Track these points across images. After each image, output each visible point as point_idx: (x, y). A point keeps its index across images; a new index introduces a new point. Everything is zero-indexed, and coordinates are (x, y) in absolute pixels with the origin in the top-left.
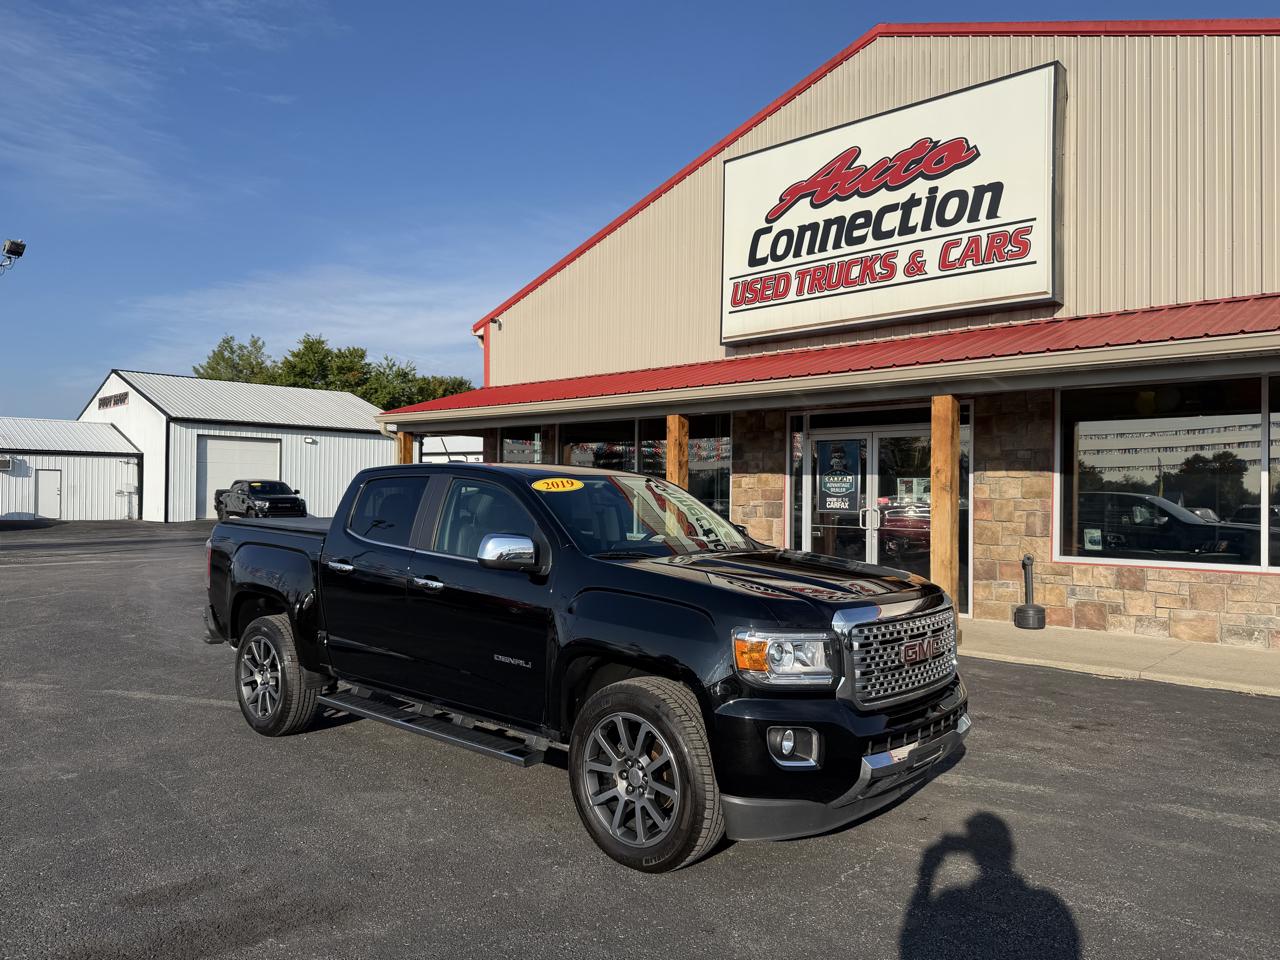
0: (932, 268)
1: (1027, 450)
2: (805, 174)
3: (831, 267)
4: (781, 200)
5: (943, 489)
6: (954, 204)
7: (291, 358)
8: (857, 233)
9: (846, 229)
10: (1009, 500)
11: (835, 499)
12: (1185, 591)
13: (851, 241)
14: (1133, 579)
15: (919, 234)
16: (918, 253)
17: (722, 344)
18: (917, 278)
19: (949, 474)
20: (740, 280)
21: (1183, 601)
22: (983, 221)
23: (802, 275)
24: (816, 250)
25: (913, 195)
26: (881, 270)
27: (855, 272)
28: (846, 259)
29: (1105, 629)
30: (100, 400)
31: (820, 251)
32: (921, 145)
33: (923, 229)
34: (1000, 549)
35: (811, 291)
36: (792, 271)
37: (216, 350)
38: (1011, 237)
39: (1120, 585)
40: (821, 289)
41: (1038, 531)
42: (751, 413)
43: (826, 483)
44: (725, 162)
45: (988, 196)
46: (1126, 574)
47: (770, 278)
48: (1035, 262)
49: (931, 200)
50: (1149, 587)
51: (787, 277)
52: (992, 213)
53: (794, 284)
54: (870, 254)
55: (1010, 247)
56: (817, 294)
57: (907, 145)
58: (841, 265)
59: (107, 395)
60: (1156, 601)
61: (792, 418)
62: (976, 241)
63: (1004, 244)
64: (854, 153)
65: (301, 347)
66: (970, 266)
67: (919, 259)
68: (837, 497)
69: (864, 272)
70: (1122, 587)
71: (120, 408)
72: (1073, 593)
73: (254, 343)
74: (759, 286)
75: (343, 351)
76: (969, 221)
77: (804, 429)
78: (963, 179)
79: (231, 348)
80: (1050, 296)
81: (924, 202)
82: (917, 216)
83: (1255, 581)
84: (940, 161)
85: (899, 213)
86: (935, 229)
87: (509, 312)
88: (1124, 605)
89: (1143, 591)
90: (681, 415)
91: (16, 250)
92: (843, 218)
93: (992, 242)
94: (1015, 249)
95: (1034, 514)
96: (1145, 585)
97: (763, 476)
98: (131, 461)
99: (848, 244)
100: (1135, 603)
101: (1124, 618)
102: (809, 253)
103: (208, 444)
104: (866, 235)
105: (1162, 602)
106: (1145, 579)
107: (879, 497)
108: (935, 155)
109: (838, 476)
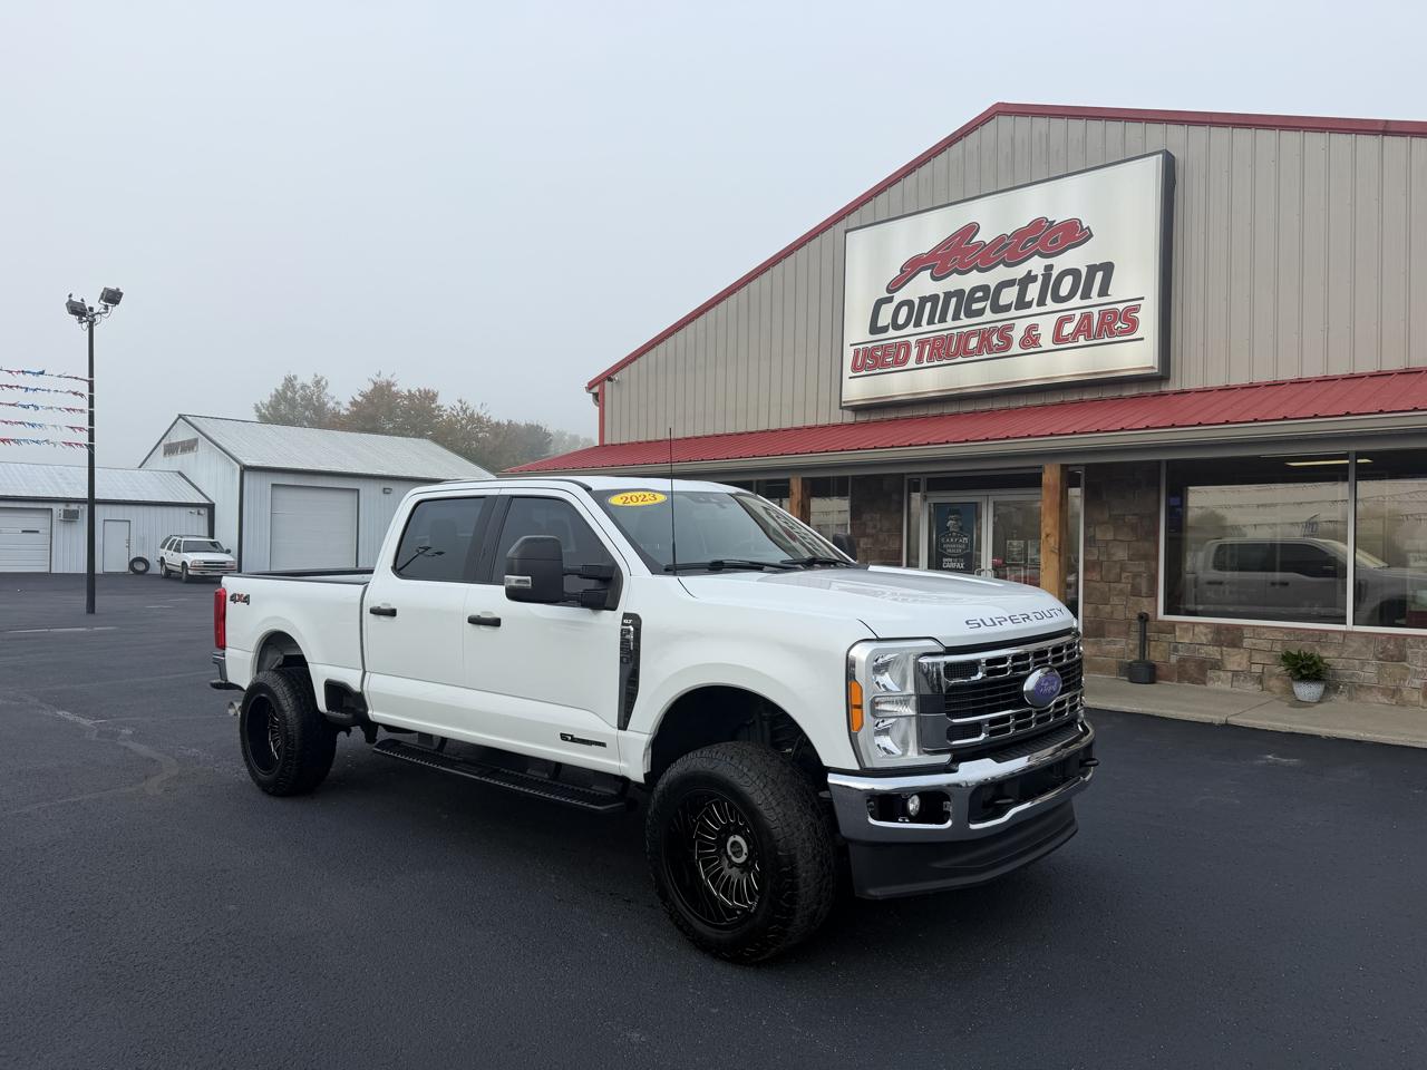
0: (1046, 341)
1: (1134, 515)
2: (927, 245)
3: (951, 337)
4: (902, 270)
5: (1052, 551)
6: (1068, 282)
7: (359, 399)
8: (975, 306)
9: (965, 302)
10: (1116, 562)
12: (1278, 648)
13: (971, 314)
14: (1231, 637)
15: (1035, 309)
16: (1034, 327)
17: (841, 408)
18: (1032, 350)
19: (1058, 539)
20: (861, 347)
21: (1276, 657)
22: (1095, 298)
23: (921, 344)
24: (936, 321)
25: (1030, 272)
26: (995, 343)
27: (973, 343)
28: (965, 330)
29: (1205, 683)
30: (164, 446)
31: (939, 322)
32: (1038, 224)
33: (1038, 305)
34: (1108, 608)
35: (930, 359)
36: (913, 340)
37: (278, 389)
38: (1121, 314)
39: (1217, 642)
40: (940, 358)
41: (1144, 590)
42: (867, 477)
44: (846, 232)
45: (1099, 275)
46: (1224, 632)
47: (890, 346)
48: (1142, 339)
49: (1047, 277)
50: (1244, 645)
51: (908, 345)
52: (1103, 292)
53: (914, 352)
54: (988, 326)
55: (1119, 324)
56: (936, 363)
57: (1024, 222)
58: (960, 336)
59: (174, 441)
60: (1250, 657)
61: (909, 481)
62: (1087, 317)
63: (1113, 322)
64: (973, 229)
65: (371, 387)
66: (1082, 340)
67: (1034, 333)
69: (982, 343)
70: (1220, 645)
71: (189, 456)
72: (1175, 650)
73: (318, 383)
74: (879, 353)
75: (413, 393)
76: (1082, 298)
77: (922, 489)
78: (1077, 258)
79: (293, 385)
80: (1159, 371)
81: (1040, 278)
82: (1033, 291)
83: (1340, 638)
84: (1055, 240)
85: (1016, 288)
86: (1050, 305)
87: (626, 370)
88: (1222, 661)
89: (1239, 648)
90: (803, 479)
91: (112, 297)
92: (963, 291)
93: (1103, 319)
94: (1124, 326)
95: (1137, 575)
96: (1242, 641)
97: (881, 538)
98: (202, 511)
99: (967, 316)
100: (1232, 659)
101: (1222, 673)
102: (928, 324)
103: (283, 495)
104: (984, 309)
105: (1257, 658)
106: (1241, 638)
107: (994, 558)
108: (1051, 234)
109: (956, 536)
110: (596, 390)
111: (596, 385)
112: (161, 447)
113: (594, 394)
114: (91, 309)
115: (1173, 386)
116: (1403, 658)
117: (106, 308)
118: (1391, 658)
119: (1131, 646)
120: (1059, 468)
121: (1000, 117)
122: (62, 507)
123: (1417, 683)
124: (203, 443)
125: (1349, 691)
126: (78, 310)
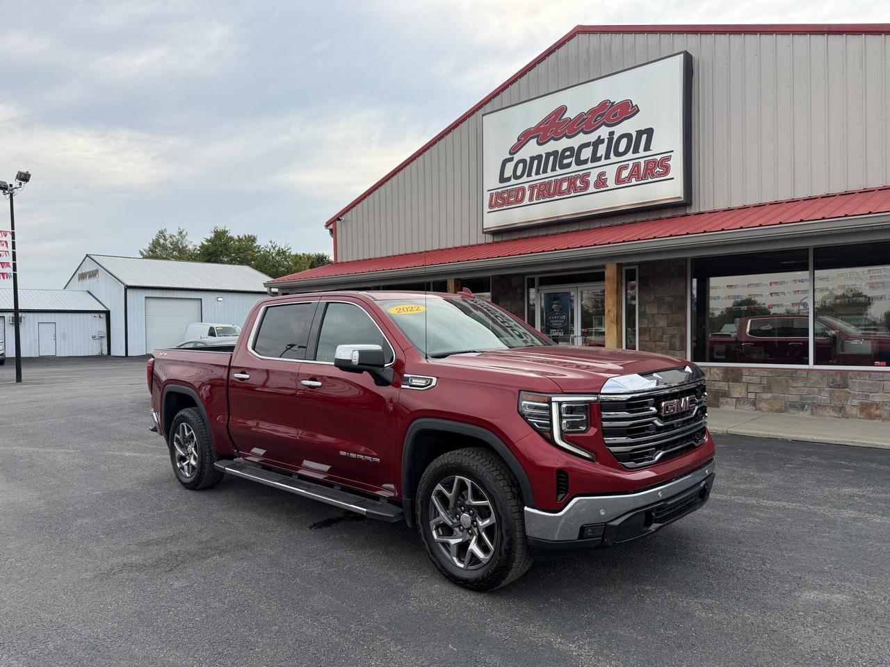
0: (611, 183)
1: (670, 296)
2: (533, 124)
3: (551, 182)
4: (519, 140)
5: (612, 322)
6: (624, 142)
7: (206, 243)
8: (566, 161)
9: (559, 159)
10: (659, 328)
11: (555, 330)
12: (765, 381)
13: (563, 166)
14: (734, 375)
15: (603, 162)
16: (603, 174)
17: (483, 233)
18: (602, 189)
19: (616, 313)
20: (494, 191)
21: (764, 388)
22: (642, 153)
23: (532, 188)
24: (541, 173)
25: (600, 137)
26: (578, 186)
27: (565, 186)
28: (559, 178)
29: (718, 407)
30: (79, 275)
31: (543, 173)
32: (604, 105)
33: (605, 159)
35: (538, 198)
36: (526, 186)
37: (154, 238)
38: (658, 162)
39: (726, 379)
40: (544, 197)
41: (678, 346)
42: (502, 276)
44: (483, 115)
45: (644, 137)
46: (730, 372)
47: (513, 190)
48: (673, 179)
49: (611, 139)
50: (743, 380)
51: (523, 189)
52: (647, 148)
53: (528, 194)
54: (573, 174)
55: (658, 169)
56: (542, 200)
57: (595, 104)
58: (556, 181)
59: (84, 272)
60: (747, 388)
61: (528, 279)
62: (637, 165)
63: (653, 168)
64: (563, 110)
65: (213, 235)
66: (634, 181)
67: (603, 178)
69: (570, 186)
70: (728, 381)
71: (93, 280)
73: (181, 233)
74: (506, 195)
75: (241, 237)
76: (634, 153)
77: (536, 285)
78: (629, 126)
79: (165, 237)
80: (682, 200)
81: (606, 141)
82: (602, 150)
83: (805, 374)
84: (616, 115)
85: (591, 148)
86: (613, 158)
87: (349, 213)
88: (729, 392)
89: (740, 382)
90: (455, 280)
91: (24, 178)
92: (557, 152)
93: (647, 166)
94: (661, 170)
95: (673, 336)
96: (741, 378)
98: (102, 316)
99: (561, 168)
100: (736, 390)
101: (729, 399)
102: (536, 174)
103: (152, 303)
104: (571, 162)
105: (752, 389)
106: (741, 375)
107: (582, 328)
108: (612, 111)
109: (557, 315)
110: (331, 227)
111: (330, 224)
112: (76, 276)
113: (330, 230)
114: (11, 185)
115: (694, 210)
116: (846, 386)
117: (20, 184)
118: (838, 386)
120: (615, 266)
121: (580, 35)
122: (10, 315)
123: (856, 402)
124: (101, 271)
125: (812, 409)
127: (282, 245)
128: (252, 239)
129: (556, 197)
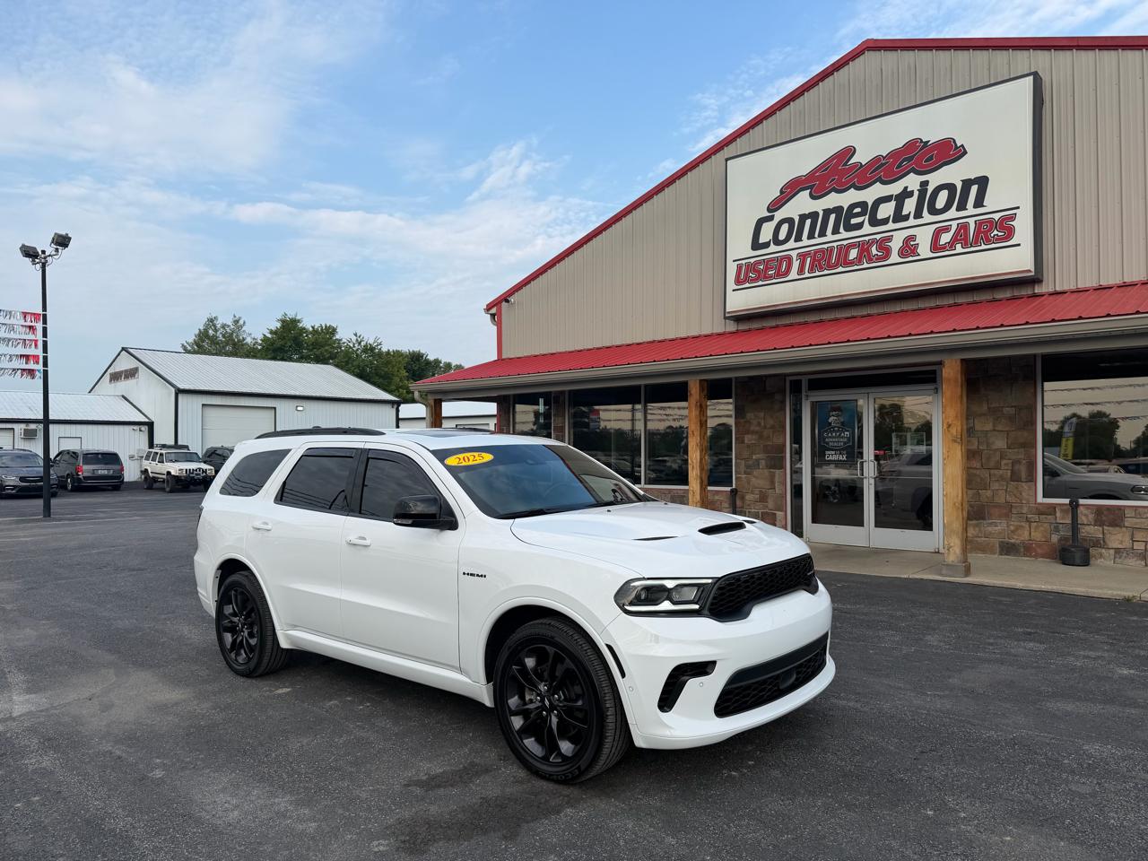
0: (924, 249)
1: (1012, 407)
2: (804, 169)
3: (831, 249)
4: (781, 192)
5: (955, 441)
6: (944, 195)
7: (269, 336)
8: (854, 221)
9: (844, 217)
10: (995, 450)
11: (833, 452)
13: (849, 228)
14: (1112, 516)
15: (912, 221)
16: (912, 238)
17: (725, 318)
18: (911, 259)
19: (959, 429)
20: (744, 262)
22: (970, 210)
23: (802, 257)
24: (816, 235)
25: (906, 188)
26: (874, 253)
27: (853, 254)
28: (845, 243)
29: (1088, 565)
31: (819, 236)
32: (912, 145)
33: (915, 218)
34: (989, 493)
36: (794, 254)
37: (202, 328)
38: (996, 223)
39: (1099, 522)
40: (821, 269)
41: (1023, 475)
42: (751, 378)
43: (824, 439)
44: (727, 160)
45: (974, 189)
46: (1105, 512)
47: (772, 259)
48: (1019, 245)
49: (923, 191)
50: (1126, 524)
51: (789, 259)
52: (979, 203)
53: (796, 265)
54: (867, 238)
55: (996, 232)
56: (817, 273)
57: (899, 143)
58: (840, 248)
59: (118, 370)
60: (1133, 535)
61: (791, 381)
62: (965, 227)
63: (990, 230)
64: (850, 151)
65: (279, 325)
66: (959, 248)
67: (912, 243)
68: (835, 450)
69: (861, 254)
70: (1102, 525)
71: (131, 382)
72: (1057, 530)
73: (236, 322)
74: (762, 267)
75: (316, 328)
76: (958, 210)
77: (803, 391)
78: (953, 174)
79: (215, 326)
80: (1033, 274)
81: (916, 194)
82: (910, 205)
85: (893, 203)
86: (927, 217)
87: (522, 292)
88: (1104, 539)
89: (1121, 527)
90: (701, 381)
91: (62, 241)
92: (842, 208)
93: (979, 229)
94: (1000, 234)
95: (1019, 462)
96: (1124, 521)
97: (765, 434)
98: (143, 428)
99: (846, 230)
100: (1113, 537)
101: (1103, 551)
102: (809, 238)
103: (211, 412)
104: (863, 222)
105: (1138, 536)
106: (1123, 518)
107: (875, 450)
108: (926, 153)
109: (839, 430)
110: (494, 311)
111: (493, 307)
112: (107, 376)
113: (491, 314)
114: (43, 252)
115: (1046, 288)
117: (57, 250)
119: (1012, 528)
120: (959, 363)
121: (869, 52)
122: (23, 426)
124: (143, 370)
126: (30, 253)
127: (370, 339)
128: (332, 331)
129: (841, 269)
